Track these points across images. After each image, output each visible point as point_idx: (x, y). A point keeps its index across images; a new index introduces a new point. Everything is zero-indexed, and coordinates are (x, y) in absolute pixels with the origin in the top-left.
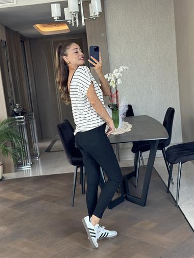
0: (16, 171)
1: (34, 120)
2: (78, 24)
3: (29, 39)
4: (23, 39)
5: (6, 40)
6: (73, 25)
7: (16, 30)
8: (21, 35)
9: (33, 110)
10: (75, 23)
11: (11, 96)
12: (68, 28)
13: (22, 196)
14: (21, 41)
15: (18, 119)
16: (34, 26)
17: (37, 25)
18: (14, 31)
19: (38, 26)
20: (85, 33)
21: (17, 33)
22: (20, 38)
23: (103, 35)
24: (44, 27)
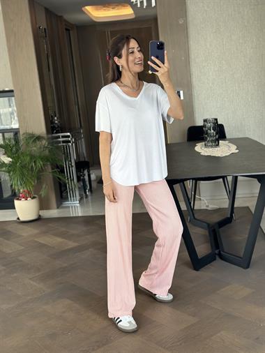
0: (58, 208)
2: (145, 4)
3: (77, 27)
4: (69, 27)
5: (46, 27)
6: (139, 6)
7: (59, 14)
8: (65, 21)
9: (82, 125)
10: (142, 3)
12: (132, 12)
13: (67, 241)
14: (66, 29)
15: (63, 137)
16: (83, 9)
17: (87, 7)
18: (56, 15)
20: (156, 19)
21: (61, 17)
22: (66, 25)
23: (181, 22)
24: (97, 10)
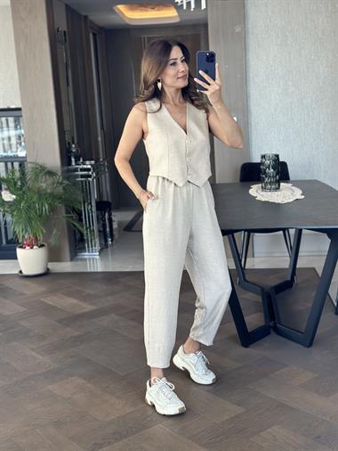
0: (72, 260)
1: (107, 175)
2: (193, 6)
3: (105, 30)
4: (96, 31)
5: (66, 30)
6: (185, 8)
7: (84, 14)
10: (189, 4)
11: (69, 129)
12: (177, 14)
13: (81, 303)
14: (94, 34)
16: (115, 8)
17: (119, 6)
18: (80, 15)
19: (121, 7)
20: (206, 25)
22: (92, 28)
23: (238, 29)
24: (132, 9)
